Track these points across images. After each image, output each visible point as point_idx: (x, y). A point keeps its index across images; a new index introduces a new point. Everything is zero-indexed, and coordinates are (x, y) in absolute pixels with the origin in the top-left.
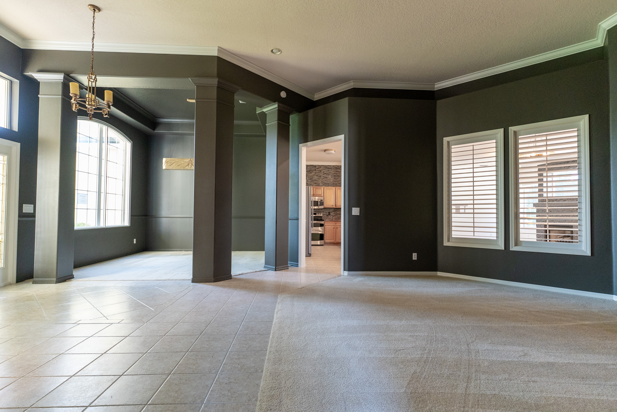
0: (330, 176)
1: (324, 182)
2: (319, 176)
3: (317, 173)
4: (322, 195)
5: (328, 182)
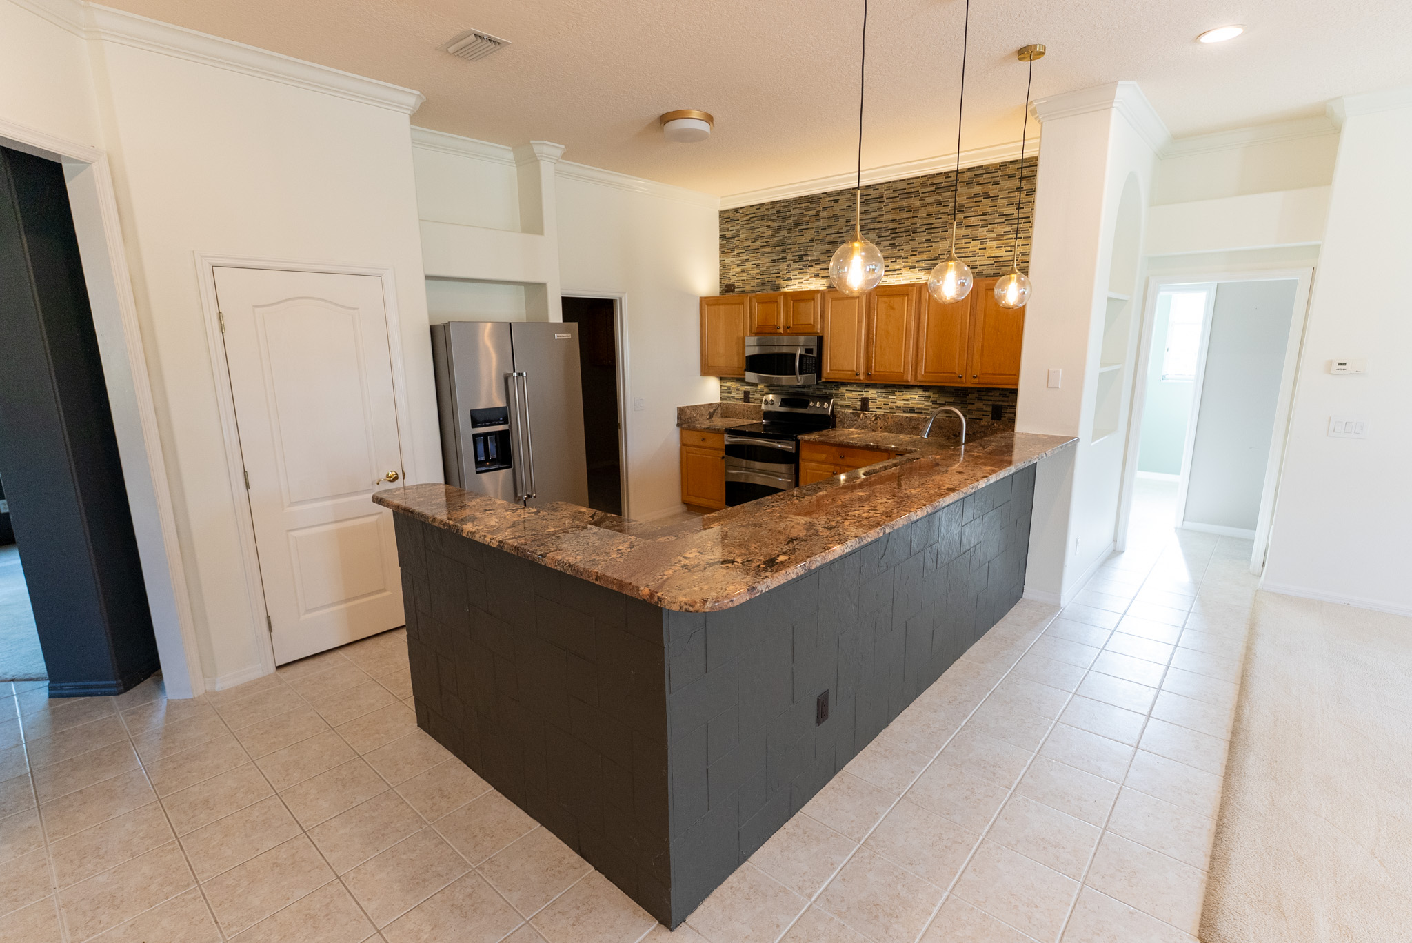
4: (818, 328)
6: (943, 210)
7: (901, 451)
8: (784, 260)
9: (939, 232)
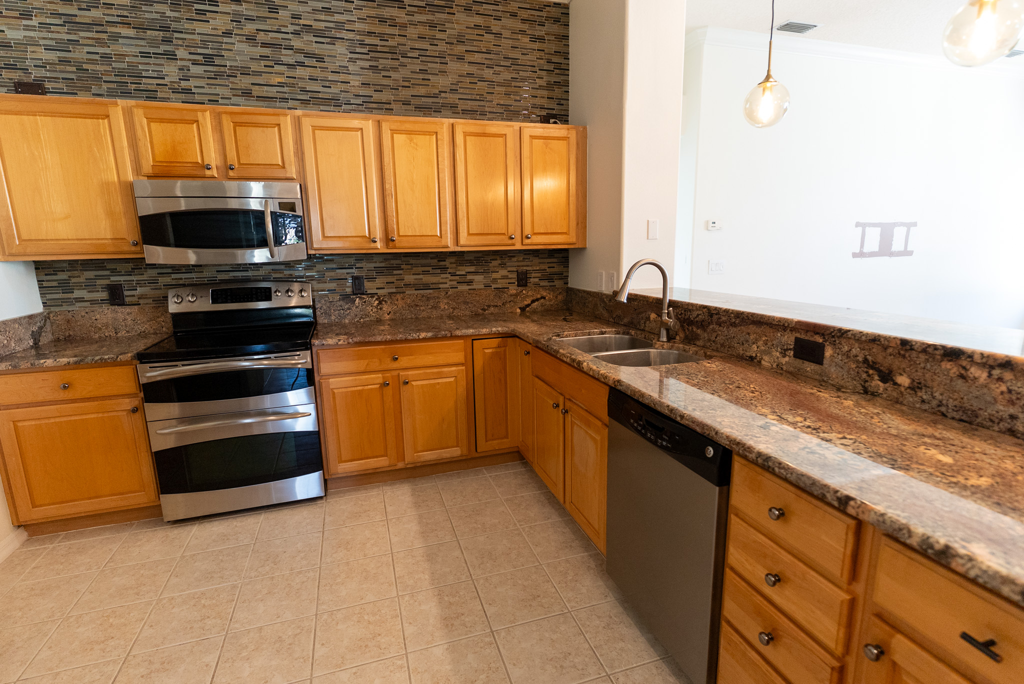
0: (340, 49)
1: (304, 90)
2: (265, 45)
3: (249, 19)
4: (292, 172)
5: (334, 90)
6: (439, 35)
7: (485, 334)
8: (171, 56)
9: (437, 63)
